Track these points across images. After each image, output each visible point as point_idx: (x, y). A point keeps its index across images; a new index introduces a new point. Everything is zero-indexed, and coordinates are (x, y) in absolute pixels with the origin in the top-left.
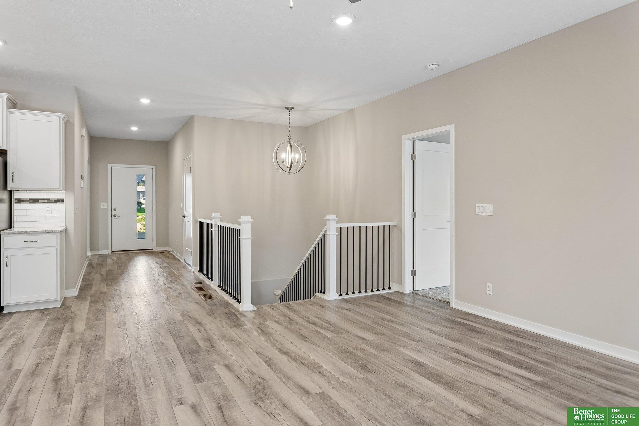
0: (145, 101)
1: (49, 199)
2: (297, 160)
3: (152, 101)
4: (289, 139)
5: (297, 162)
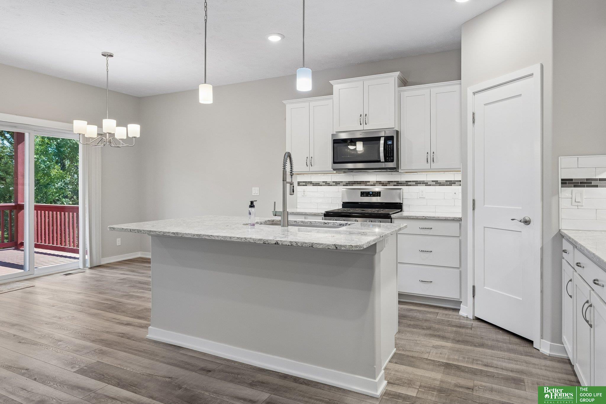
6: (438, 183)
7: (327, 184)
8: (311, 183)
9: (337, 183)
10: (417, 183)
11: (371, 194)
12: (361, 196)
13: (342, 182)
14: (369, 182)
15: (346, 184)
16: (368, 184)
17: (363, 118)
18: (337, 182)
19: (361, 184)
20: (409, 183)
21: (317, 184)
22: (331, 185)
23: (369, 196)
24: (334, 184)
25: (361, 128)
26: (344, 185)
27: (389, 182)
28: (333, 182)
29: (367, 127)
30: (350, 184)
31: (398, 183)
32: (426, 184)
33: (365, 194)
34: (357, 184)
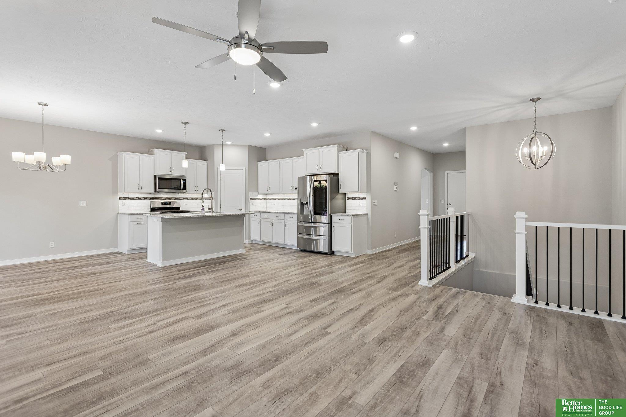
0: (414, 128)
1: (360, 198)
2: (545, 153)
3: (419, 127)
4: (535, 133)
5: (545, 155)
6: (192, 199)
7: (139, 199)
8: (129, 198)
9: (145, 198)
10: (184, 198)
13: (148, 198)
14: (169, 198)
16: (162, 199)
17: (172, 170)
19: (158, 199)
20: (181, 199)
21: (133, 199)
22: (142, 200)
23: (166, 204)
25: (170, 173)
27: (172, 198)
28: (143, 198)
29: (173, 174)
30: (153, 199)
31: (176, 199)
32: (187, 199)
33: (163, 204)
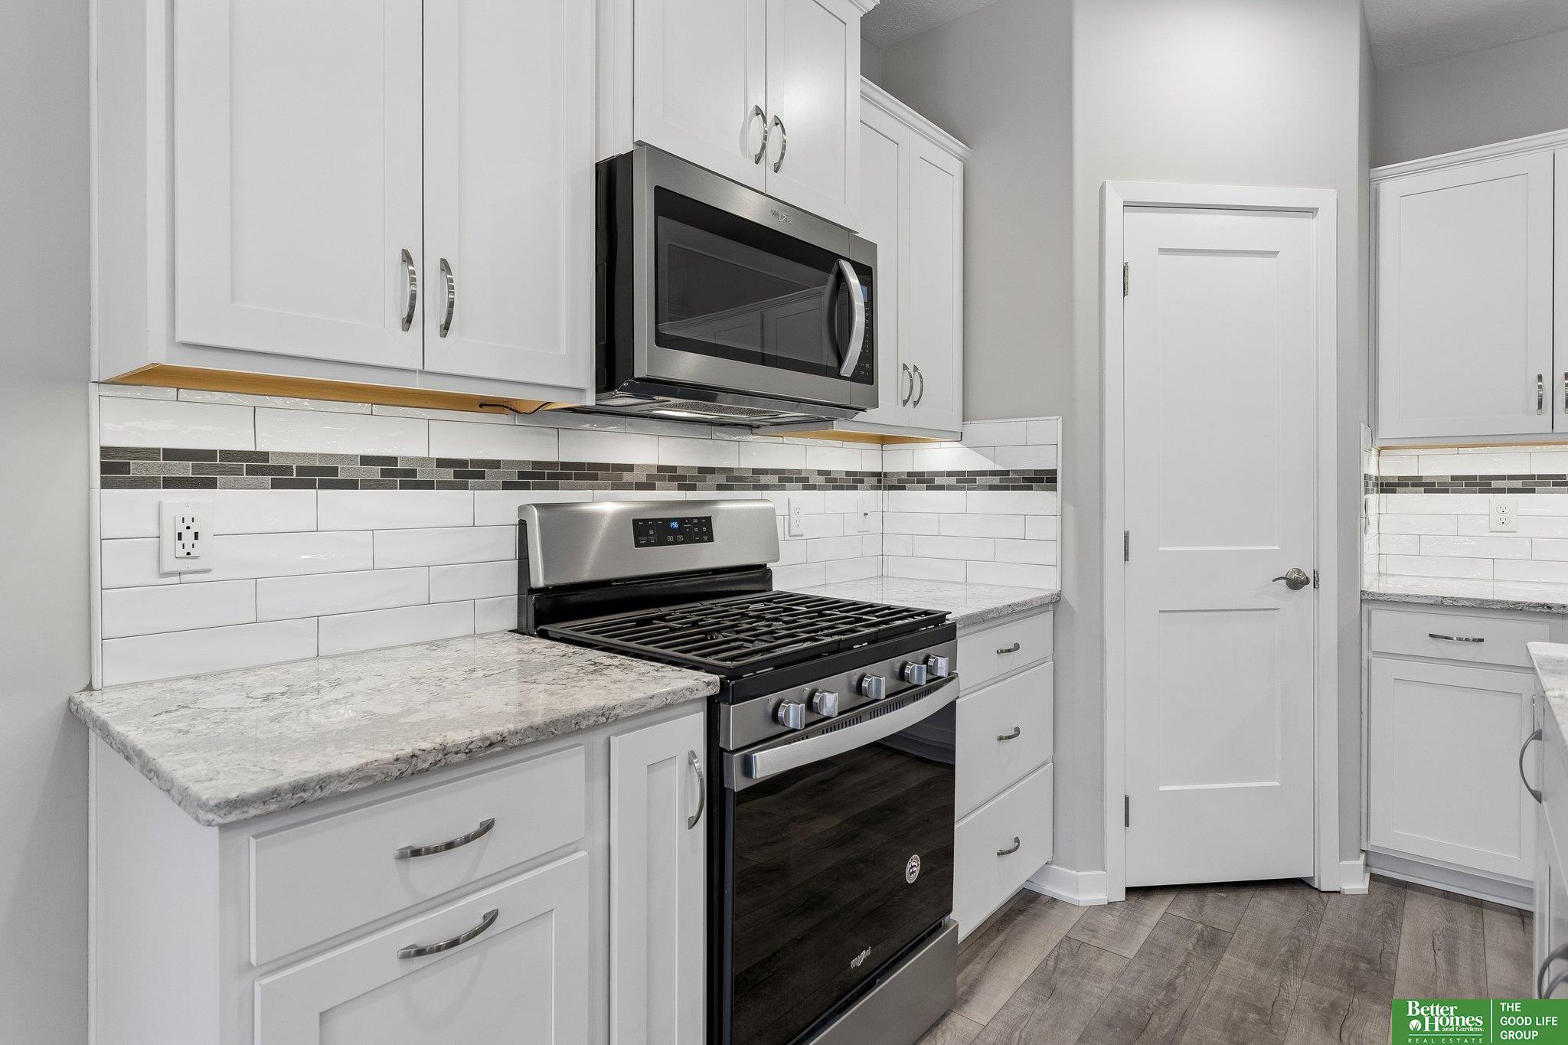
7: (395, 474)
8: (254, 465)
9: (465, 474)
10: (783, 479)
11: (674, 532)
12: (638, 545)
13: (495, 464)
14: (630, 468)
15: (521, 475)
18: (462, 463)
19: (595, 477)
22: (428, 485)
23: (670, 538)
24: (448, 474)
26: (508, 486)
27: (704, 473)
28: (442, 463)
29: (775, 185)
30: (541, 476)
31: (731, 478)
32: (805, 482)
33: (651, 532)
34: (578, 477)
